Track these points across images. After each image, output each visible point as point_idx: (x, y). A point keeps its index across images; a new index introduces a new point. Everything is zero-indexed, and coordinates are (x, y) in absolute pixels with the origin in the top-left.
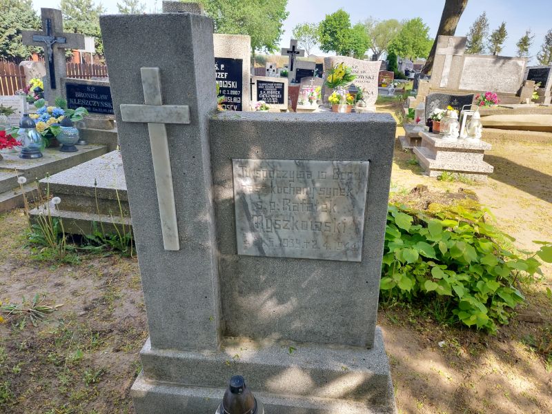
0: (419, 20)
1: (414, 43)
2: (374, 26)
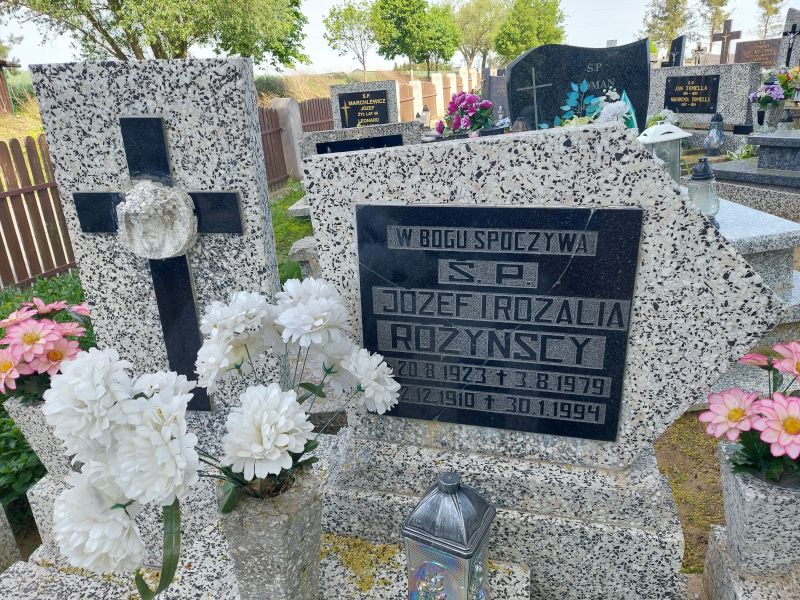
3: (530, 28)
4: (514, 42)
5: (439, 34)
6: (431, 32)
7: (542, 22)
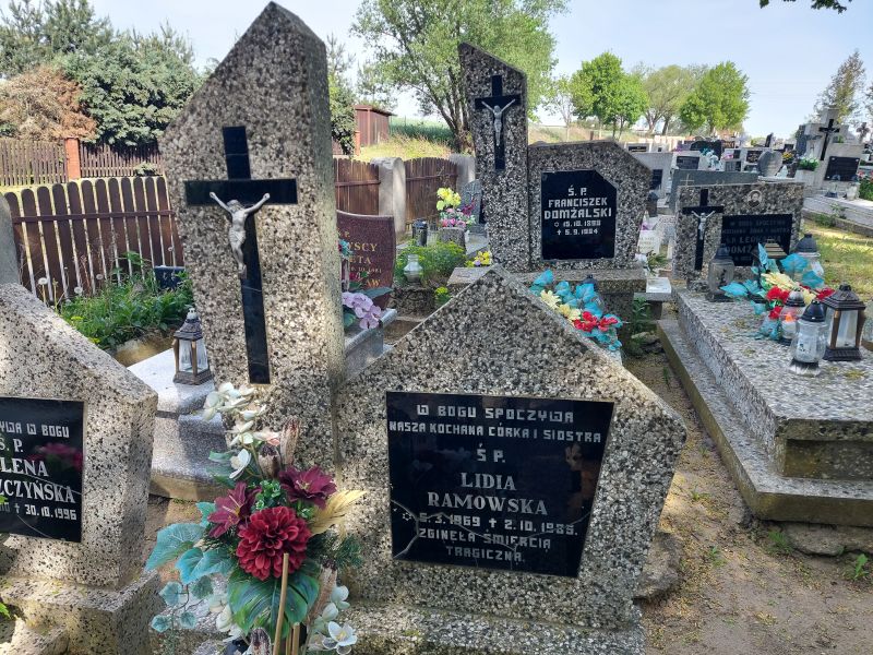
0: (730, 65)
1: (725, 101)
2: (646, 77)
3: (715, 102)
4: (699, 113)
5: (628, 101)
6: (623, 98)
7: (727, 97)
